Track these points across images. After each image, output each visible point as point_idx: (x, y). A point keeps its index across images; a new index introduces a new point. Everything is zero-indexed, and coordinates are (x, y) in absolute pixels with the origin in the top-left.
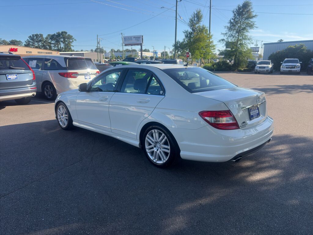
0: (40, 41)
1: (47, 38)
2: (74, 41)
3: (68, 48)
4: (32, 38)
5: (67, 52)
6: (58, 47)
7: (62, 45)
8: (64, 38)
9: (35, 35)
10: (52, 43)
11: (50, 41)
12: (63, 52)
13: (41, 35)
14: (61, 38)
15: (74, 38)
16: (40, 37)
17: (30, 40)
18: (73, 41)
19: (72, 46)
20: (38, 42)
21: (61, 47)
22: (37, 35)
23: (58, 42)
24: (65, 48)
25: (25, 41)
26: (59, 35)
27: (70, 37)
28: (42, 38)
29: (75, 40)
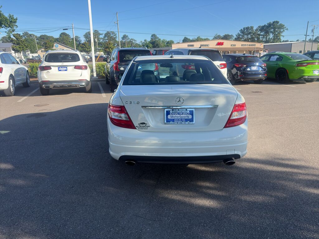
0: (250, 33)
1: (256, 30)
2: (285, 31)
3: (277, 38)
4: (242, 31)
5: (275, 43)
6: (267, 38)
7: (271, 36)
8: (274, 28)
9: (246, 28)
10: (261, 35)
11: (259, 33)
12: (271, 43)
13: (252, 28)
14: (272, 28)
15: (285, 27)
16: (251, 29)
17: (240, 33)
18: (283, 31)
19: (282, 36)
20: (247, 35)
21: (269, 38)
22: (247, 28)
23: (267, 33)
24: (274, 39)
25: (236, 35)
26: (270, 25)
27: (282, 27)
28: (253, 30)
29: (287, 29)
